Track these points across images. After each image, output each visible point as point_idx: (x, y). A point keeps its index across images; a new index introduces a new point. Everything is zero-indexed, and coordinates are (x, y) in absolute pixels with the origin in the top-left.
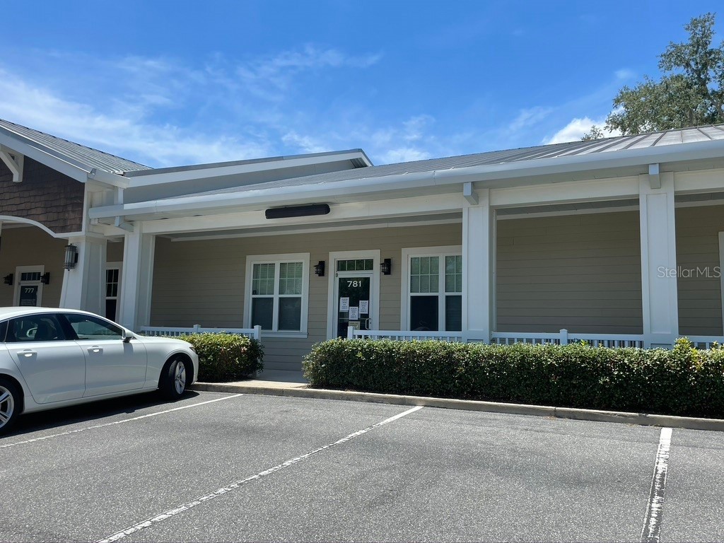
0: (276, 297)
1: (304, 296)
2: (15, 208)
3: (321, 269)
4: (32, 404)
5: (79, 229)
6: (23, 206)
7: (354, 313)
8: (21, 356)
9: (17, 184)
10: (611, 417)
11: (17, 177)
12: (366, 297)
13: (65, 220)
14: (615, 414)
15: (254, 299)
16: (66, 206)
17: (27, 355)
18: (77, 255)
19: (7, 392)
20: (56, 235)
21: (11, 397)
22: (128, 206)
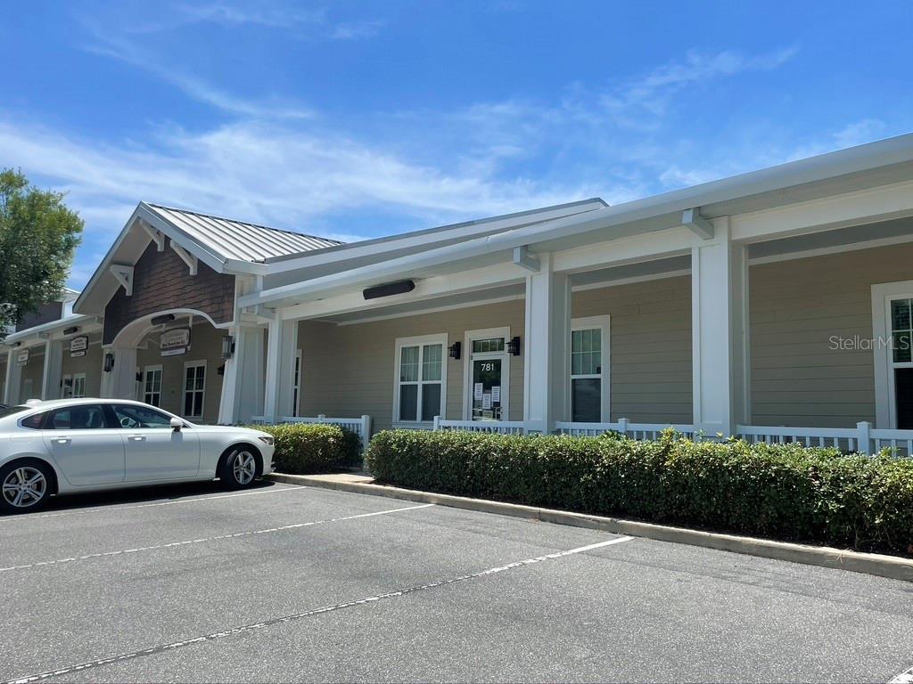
0: (420, 383)
1: (443, 382)
2: (191, 301)
3: (456, 351)
4: (65, 485)
5: (232, 320)
6: (196, 299)
7: (487, 400)
8: (54, 442)
9: (194, 277)
10: (585, 522)
11: (192, 272)
12: (498, 383)
13: (223, 310)
14: (590, 519)
15: (402, 386)
16: (223, 296)
17: (61, 442)
18: (233, 345)
19: (40, 474)
20: (217, 326)
21: (43, 478)
22: (264, 294)
